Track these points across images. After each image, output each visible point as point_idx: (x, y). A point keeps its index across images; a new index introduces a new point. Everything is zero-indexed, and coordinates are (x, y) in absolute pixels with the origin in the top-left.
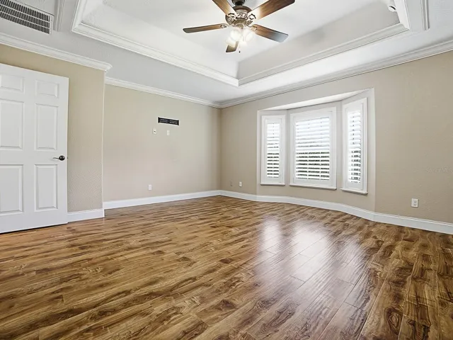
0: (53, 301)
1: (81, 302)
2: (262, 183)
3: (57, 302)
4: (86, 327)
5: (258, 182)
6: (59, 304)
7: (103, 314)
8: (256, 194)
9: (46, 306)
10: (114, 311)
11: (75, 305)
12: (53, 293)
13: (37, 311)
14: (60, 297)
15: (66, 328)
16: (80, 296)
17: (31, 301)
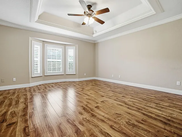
0: (145, 121)
1: (139, 114)
2: (33, 76)
3: (144, 120)
4: (145, 110)
5: (30, 76)
6: (145, 119)
7: (139, 109)
8: (29, 83)
9: (148, 121)
10: (136, 108)
11: (142, 115)
12: (142, 124)
13: (152, 122)
14: (142, 120)
15: (149, 113)
16: (138, 116)
17: (151, 127)
